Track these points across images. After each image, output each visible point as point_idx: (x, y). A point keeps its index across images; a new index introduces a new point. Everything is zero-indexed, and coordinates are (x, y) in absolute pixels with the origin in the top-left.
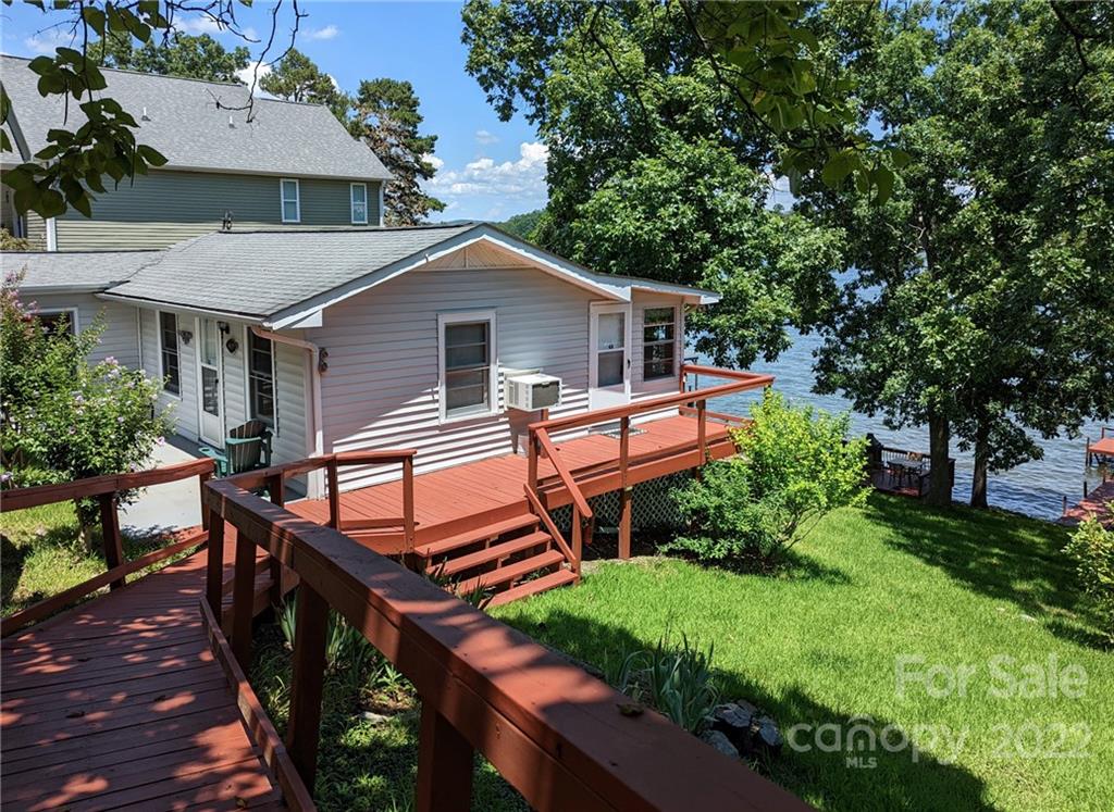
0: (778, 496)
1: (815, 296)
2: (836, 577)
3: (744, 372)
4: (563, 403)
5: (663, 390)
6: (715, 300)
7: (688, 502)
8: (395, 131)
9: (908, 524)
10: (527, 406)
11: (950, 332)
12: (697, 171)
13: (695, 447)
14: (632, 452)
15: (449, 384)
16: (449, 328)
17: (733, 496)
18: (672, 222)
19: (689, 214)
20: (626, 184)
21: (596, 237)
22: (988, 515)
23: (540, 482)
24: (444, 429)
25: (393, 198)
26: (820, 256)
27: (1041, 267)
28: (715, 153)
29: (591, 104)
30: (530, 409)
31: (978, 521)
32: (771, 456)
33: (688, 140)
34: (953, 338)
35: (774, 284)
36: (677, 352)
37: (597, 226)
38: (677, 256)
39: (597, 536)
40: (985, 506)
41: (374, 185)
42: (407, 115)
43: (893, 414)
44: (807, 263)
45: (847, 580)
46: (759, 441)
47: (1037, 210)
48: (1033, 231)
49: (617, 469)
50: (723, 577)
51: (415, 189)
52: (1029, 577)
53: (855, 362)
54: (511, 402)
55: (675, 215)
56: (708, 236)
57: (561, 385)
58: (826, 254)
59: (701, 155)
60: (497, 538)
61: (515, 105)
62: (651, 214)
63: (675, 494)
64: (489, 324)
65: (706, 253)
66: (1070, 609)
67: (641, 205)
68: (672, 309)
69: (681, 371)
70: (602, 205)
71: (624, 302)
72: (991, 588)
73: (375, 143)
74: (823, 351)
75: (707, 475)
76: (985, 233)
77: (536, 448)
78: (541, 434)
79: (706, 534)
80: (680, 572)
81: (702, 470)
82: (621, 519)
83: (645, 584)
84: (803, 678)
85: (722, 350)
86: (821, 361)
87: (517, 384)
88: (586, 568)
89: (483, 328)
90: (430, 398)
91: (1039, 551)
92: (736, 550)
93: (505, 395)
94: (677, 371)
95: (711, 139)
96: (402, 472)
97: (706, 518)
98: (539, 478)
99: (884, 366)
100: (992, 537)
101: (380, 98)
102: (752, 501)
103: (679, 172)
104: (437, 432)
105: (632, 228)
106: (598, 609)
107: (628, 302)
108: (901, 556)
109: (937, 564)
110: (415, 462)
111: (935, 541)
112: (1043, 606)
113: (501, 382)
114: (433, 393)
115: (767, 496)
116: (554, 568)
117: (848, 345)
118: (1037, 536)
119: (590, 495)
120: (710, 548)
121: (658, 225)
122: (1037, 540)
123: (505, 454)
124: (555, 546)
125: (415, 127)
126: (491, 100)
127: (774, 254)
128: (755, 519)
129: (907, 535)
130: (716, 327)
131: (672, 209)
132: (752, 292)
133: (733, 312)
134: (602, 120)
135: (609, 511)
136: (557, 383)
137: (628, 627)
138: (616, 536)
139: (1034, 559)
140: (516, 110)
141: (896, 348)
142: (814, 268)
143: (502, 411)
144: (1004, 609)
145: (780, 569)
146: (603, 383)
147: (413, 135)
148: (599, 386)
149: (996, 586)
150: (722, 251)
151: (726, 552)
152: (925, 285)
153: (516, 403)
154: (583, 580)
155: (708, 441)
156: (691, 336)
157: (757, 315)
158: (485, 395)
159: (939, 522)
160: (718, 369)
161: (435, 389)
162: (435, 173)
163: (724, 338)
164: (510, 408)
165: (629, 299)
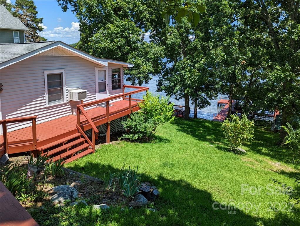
0: (151, 120)
1: (157, 65)
2: (166, 141)
3: (140, 86)
4: (88, 98)
5: (118, 92)
6: (132, 66)
7: (127, 124)
8: (29, 16)
9: (181, 124)
10: (76, 99)
11: (192, 74)
12: (125, 29)
13: (128, 109)
14: (110, 111)
15: (49, 93)
16: (48, 76)
17: (139, 121)
18: (119, 43)
19: (123, 41)
20: (104, 32)
21: (96, 48)
22: (198, 120)
23: (81, 123)
24: (48, 108)
25: (29, 37)
26: (159, 54)
27: (215, 55)
28: (130, 23)
29: (92, 6)
30: (77, 100)
31: (196, 122)
32: (149, 109)
33: (122, 19)
34: (193, 75)
35: (147, 62)
36: (122, 81)
37: (96, 44)
38: (120, 53)
39: (99, 137)
40: (197, 118)
41: (22, 32)
42: (33, 11)
43: (177, 96)
44: (155, 56)
45: (169, 141)
46: (146, 105)
47: (213, 41)
48: (212, 46)
49: (106, 117)
50: (137, 145)
51: (37, 34)
52: (209, 135)
53: (167, 83)
54: (71, 98)
55: (119, 41)
56: (129, 48)
57: (87, 93)
58: (160, 53)
59: (126, 24)
60: (67, 142)
61: (68, 7)
62: (112, 41)
63: (123, 122)
64: (62, 74)
65: (128, 53)
66: (220, 142)
67: (109, 38)
68: (120, 69)
69: (123, 87)
70: (98, 38)
71: (106, 67)
72: (202, 139)
73: (22, 19)
74: (159, 80)
75: (132, 116)
76: (199, 47)
77: (80, 112)
78: (81, 108)
79: (131, 133)
80: (125, 145)
81: (130, 115)
82: (107, 131)
83: (115, 150)
84: (162, 172)
85: (134, 81)
86: (158, 83)
87: (72, 93)
88: (97, 147)
89: (60, 75)
90: (42, 98)
91: (210, 128)
92: (140, 137)
93: (69, 96)
94: (122, 87)
95: (129, 19)
96: (32, 123)
97: (132, 128)
98: (81, 122)
99: (174, 84)
100: (200, 125)
101: (23, 5)
102: (144, 123)
103: (119, 29)
104: (46, 109)
105: (107, 45)
106: (101, 160)
107: (107, 67)
108: (181, 133)
109: (189, 134)
110: (37, 120)
111: (188, 128)
112: (214, 142)
113: (67, 92)
114: (43, 97)
115: (148, 121)
116: (86, 149)
117: (165, 79)
118: (210, 124)
119: (97, 125)
120: (133, 137)
121: (115, 44)
122: (210, 125)
123: (69, 115)
124: (86, 142)
125: (36, 15)
126: (60, 5)
127: (147, 53)
128: (145, 128)
129: (181, 127)
130: (132, 74)
131: (118, 40)
132: (141, 64)
133: (136, 69)
134: (96, 12)
135: (103, 129)
136: (86, 92)
137: (111, 164)
138: (106, 136)
139: (210, 130)
140: (68, 9)
141: (177, 79)
142: (157, 57)
143: (68, 102)
144: (206, 144)
145: (152, 140)
146: (100, 91)
147: (35, 17)
148: (99, 92)
149: (203, 138)
150: (133, 52)
151: (137, 138)
152: (185, 62)
153: (73, 99)
154: (96, 151)
155: (132, 107)
156: (125, 77)
157: (143, 70)
158: (62, 97)
159: (188, 123)
160: (133, 86)
161: (44, 96)
162: (43, 30)
163: (134, 77)
164: (70, 100)
165: (107, 66)
